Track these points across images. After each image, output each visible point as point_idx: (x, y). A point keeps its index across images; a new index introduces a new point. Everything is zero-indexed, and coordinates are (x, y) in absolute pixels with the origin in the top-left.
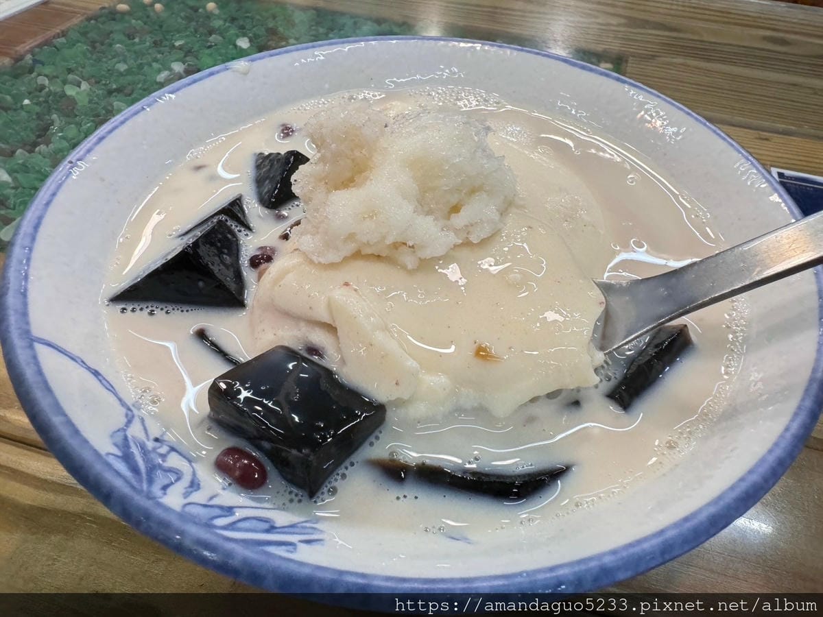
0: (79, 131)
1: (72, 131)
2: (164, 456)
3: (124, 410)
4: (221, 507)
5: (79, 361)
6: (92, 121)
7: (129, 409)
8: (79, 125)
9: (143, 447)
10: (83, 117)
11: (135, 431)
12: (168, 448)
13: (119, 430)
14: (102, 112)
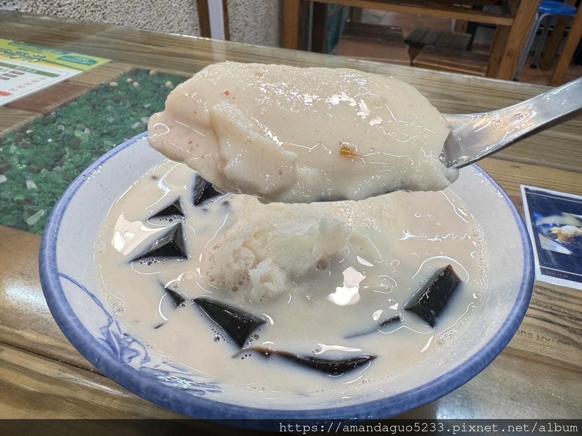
0: (82, 158)
1: (77, 158)
2: (130, 343)
3: (107, 317)
4: (162, 371)
5: (83, 288)
6: (91, 152)
7: (110, 317)
8: (82, 154)
9: (118, 338)
10: (84, 149)
11: (113, 328)
12: (132, 340)
13: (104, 327)
14: (97, 147)
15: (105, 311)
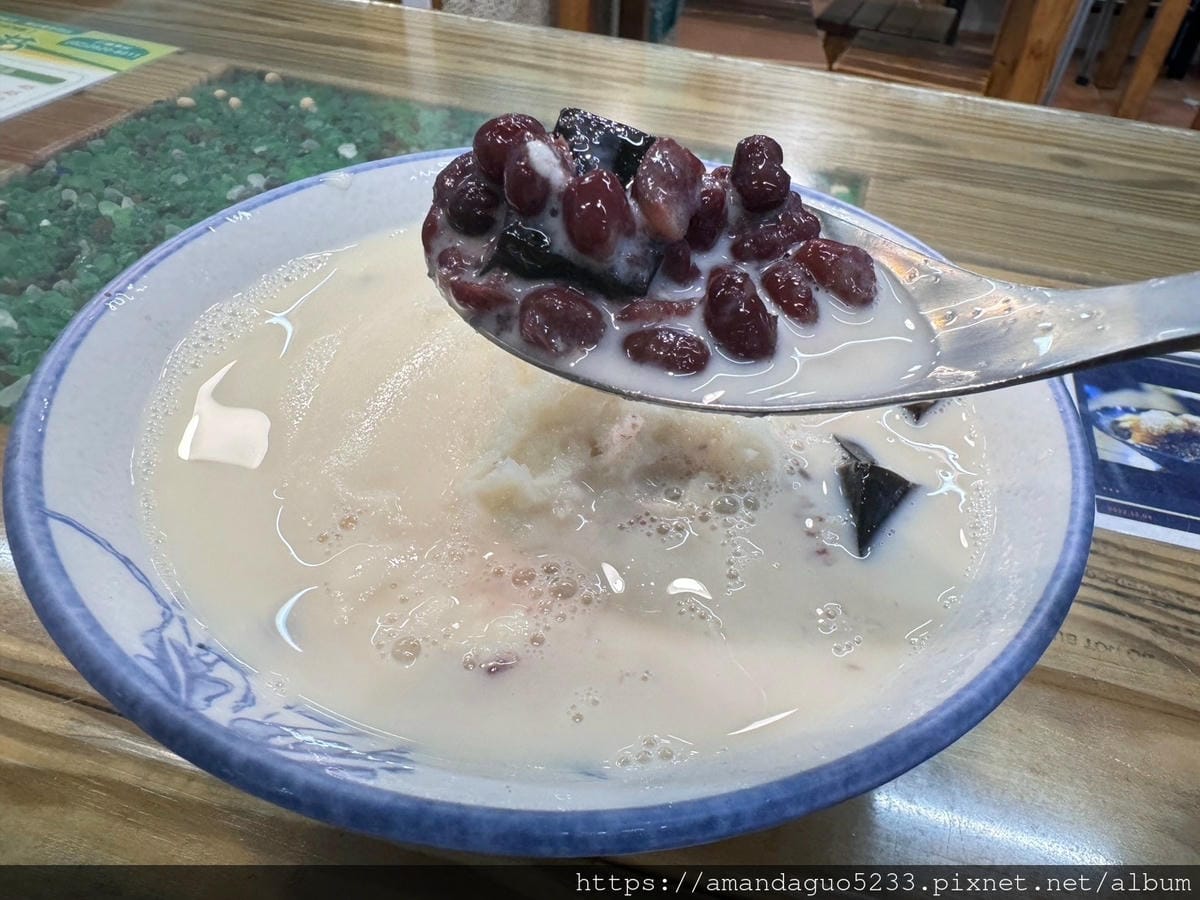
0: (115, 262)
1: (105, 263)
2: (210, 665)
3: (160, 608)
5: (105, 544)
6: (137, 250)
7: (168, 608)
8: (116, 254)
9: (182, 654)
10: (121, 244)
11: (174, 632)
12: (215, 657)
13: (152, 630)
15: (155, 595)
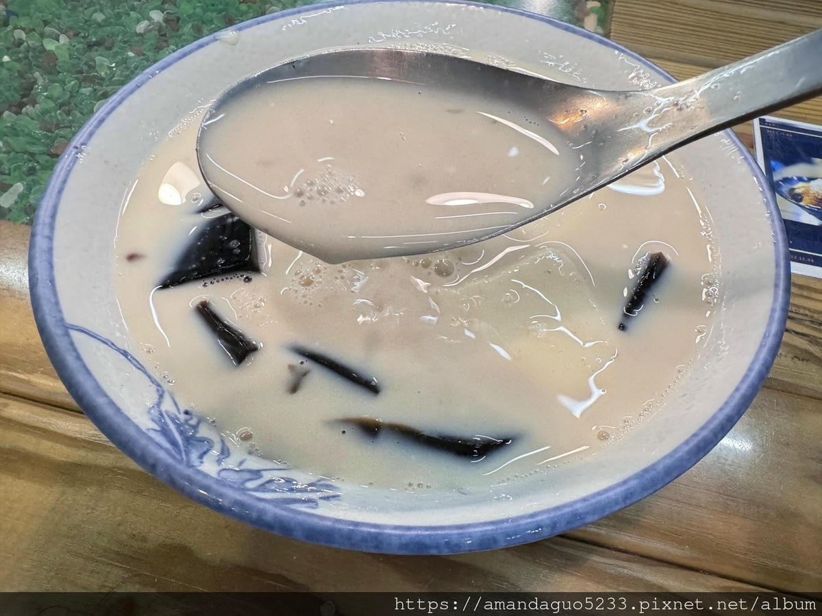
0: (64, 90)
1: (57, 90)
2: (195, 427)
3: (154, 387)
4: (250, 471)
5: (110, 344)
6: (77, 79)
7: (159, 385)
8: (63, 83)
9: (175, 420)
10: (65, 74)
11: (167, 406)
12: (197, 420)
13: (153, 407)
14: (85, 68)
15: (150, 377)
